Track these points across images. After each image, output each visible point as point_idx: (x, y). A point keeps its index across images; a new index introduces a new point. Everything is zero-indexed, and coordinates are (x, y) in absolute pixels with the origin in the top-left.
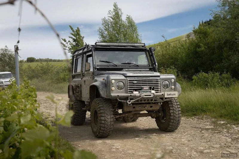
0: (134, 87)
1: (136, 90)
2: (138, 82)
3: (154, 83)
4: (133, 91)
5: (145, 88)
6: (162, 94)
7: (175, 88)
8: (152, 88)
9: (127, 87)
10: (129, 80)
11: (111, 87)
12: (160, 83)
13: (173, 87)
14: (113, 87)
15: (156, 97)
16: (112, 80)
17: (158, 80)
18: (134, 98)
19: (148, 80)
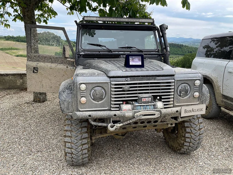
0: (125, 97)
1: (127, 102)
2: (131, 87)
3: (162, 89)
4: (123, 104)
5: (144, 100)
6: (177, 111)
7: (199, 97)
8: (158, 98)
9: (111, 97)
10: (116, 85)
11: (79, 97)
12: (174, 89)
13: (197, 94)
14: (82, 97)
15: (165, 117)
16: (82, 83)
17: (170, 83)
18: (121, 120)
19: (151, 83)
